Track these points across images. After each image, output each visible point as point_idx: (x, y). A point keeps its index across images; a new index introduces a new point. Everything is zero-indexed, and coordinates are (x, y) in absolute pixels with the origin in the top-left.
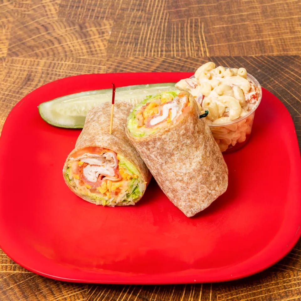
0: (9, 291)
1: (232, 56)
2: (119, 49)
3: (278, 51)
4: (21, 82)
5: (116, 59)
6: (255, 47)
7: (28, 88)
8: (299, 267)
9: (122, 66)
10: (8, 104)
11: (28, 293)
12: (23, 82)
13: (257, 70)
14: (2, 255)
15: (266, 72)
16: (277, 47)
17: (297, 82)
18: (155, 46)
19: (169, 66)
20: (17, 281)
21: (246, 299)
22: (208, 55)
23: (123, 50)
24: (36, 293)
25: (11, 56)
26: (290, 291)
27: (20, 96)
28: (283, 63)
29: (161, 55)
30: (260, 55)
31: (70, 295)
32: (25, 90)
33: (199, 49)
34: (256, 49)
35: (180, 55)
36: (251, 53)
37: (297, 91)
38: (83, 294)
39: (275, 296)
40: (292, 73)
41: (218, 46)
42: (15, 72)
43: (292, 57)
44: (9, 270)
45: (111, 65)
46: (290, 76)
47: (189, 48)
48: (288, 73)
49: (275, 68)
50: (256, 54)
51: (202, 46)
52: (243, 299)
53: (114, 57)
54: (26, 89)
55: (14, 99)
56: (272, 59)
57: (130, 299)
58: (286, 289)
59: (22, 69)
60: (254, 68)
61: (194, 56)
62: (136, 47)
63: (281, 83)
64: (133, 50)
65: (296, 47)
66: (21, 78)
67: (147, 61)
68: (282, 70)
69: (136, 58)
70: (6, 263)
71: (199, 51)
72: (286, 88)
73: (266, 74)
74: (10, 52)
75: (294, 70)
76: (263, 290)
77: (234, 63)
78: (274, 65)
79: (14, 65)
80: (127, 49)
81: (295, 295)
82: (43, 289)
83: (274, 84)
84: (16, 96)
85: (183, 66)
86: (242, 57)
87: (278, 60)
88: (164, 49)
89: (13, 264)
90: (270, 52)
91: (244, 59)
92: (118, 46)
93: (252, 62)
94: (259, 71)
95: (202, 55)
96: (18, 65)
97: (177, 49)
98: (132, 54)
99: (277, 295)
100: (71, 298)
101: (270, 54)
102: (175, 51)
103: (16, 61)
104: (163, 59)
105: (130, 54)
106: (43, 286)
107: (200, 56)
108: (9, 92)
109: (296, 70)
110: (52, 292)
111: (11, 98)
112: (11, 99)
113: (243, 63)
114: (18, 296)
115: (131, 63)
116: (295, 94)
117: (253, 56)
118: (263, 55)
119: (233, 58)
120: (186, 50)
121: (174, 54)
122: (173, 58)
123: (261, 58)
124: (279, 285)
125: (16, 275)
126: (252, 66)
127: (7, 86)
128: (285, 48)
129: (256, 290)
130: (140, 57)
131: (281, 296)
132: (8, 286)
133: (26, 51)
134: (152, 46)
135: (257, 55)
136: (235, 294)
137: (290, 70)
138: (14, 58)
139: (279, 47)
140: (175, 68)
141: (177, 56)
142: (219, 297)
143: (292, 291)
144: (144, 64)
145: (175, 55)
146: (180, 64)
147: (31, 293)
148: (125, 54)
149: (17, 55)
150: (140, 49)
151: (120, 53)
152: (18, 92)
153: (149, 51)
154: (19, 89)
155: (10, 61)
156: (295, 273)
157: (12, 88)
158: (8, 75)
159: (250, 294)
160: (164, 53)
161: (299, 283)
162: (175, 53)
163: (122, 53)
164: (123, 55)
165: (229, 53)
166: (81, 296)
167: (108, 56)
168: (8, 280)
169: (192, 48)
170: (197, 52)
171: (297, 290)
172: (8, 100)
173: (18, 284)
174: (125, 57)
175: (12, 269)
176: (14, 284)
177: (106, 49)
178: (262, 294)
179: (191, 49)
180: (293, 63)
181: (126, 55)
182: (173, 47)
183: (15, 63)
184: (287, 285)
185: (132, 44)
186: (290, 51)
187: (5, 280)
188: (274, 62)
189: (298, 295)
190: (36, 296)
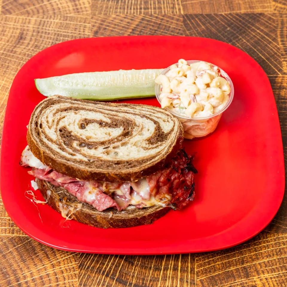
0: (9, 254)
1: (204, 14)
2: (102, 7)
3: (245, 8)
4: (14, 40)
5: (99, 17)
6: (224, 5)
7: (21, 46)
8: (268, 229)
9: (105, 24)
10: (3, 63)
11: (25, 256)
12: (16, 41)
13: (227, 28)
14: (2, 217)
15: (235, 30)
16: (244, 4)
17: (263, 41)
18: (134, 3)
19: (147, 24)
20: (16, 244)
21: (221, 262)
22: (182, 12)
23: (105, 8)
24: (33, 257)
25: (5, 14)
26: (260, 254)
27: (14, 55)
28: (250, 20)
29: (140, 12)
30: (229, 12)
31: (63, 259)
32: (18, 49)
33: (174, 6)
34: (225, 6)
35: (157, 12)
36: (221, 11)
37: (263, 50)
38: (75, 257)
39: (247, 258)
40: (258, 31)
41: (192, 3)
42: (9, 31)
43: (258, 15)
44: (8, 233)
45: (96, 23)
46: (256, 34)
47: (165, 5)
48: (255, 31)
49: (243, 26)
50: (225, 11)
51: (176, 3)
52: (219, 262)
53: (98, 14)
54: (19, 47)
55: (9, 58)
56: (240, 17)
57: (117, 262)
58: (256, 251)
59: (15, 27)
60: (224, 26)
61: (170, 14)
62: (117, 5)
63: (248, 41)
64: (115, 7)
65: (261, 5)
66: (14, 36)
67: (128, 18)
68: (249, 28)
69: (117, 15)
70: (5, 226)
71: (174, 8)
72: (253, 46)
73: (235, 32)
74: (3, 10)
75: (260, 28)
76: (236, 253)
77: (206, 20)
78: (242, 23)
79: (8, 23)
80: (109, 7)
81: (264, 258)
82: (39, 253)
83: (242, 43)
84: (10, 55)
85: (160, 24)
86: (213, 15)
87: (245, 17)
88: (143, 6)
89: (12, 227)
90: (238, 10)
91: (215, 16)
92: (101, 3)
93: (222, 20)
94: (228, 29)
95: (176, 12)
96: (11, 23)
97: (154, 6)
98: (114, 11)
99: (248, 257)
100: (65, 261)
101: (238, 12)
102: (152, 8)
103: (9, 19)
104: (142, 17)
105: (112, 12)
106: (39, 250)
107: (175, 13)
108: (4, 51)
109: (262, 28)
110: (47, 255)
111: (5, 56)
112: (6, 58)
113: (214, 21)
114: (17, 259)
115: (113, 21)
116: (261, 52)
117: (223, 14)
118: (232, 12)
119: (205, 15)
120: (163, 8)
121: (151, 12)
122: (151, 15)
123: (229, 16)
124: (250, 247)
125: (14, 238)
126: (222, 24)
127: (2, 45)
128: (251, 5)
129: (230, 253)
130: (121, 15)
131: (252, 259)
132: (7, 249)
133: (18, 9)
134: (132, 3)
135: (226, 13)
136: (211, 257)
137: (256, 28)
138: (8, 16)
139: (246, 5)
140: (153, 26)
141: (154, 13)
142: (197, 260)
143: (261, 253)
144: (125, 22)
145: (153, 13)
146: (158, 22)
147: (29, 257)
148: (107, 11)
149: (10, 13)
150: (121, 7)
151: (103, 10)
152: (12, 50)
153: (129, 8)
154: (13, 48)
155: (4, 20)
156: (264, 235)
157: (7, 47)
158: (3, 33)
159: (224, 256)
160: (143, 10)
161: (268, 245)
162: (153, 10)
163: (105, 11)
164: (106, 12)
165: (201, 11)
166: (73, 259)
167: (93, 14)
168: (7, 243)
169: (168, 5)
170: (172, 9)
171: (267, 252)
172: (3, 59)
173: (16, 247)
174: (108, 15)
175: (11, 232)
176: (12, 248)
177: (90, 6)
178: (235, 257)
179: (167, 7)
180: (258, 21)
181: (108, 13)
182: (151, 5)
183: (8, 21)
184: (257, 248)
185: (113, 1)
186: (256, 9)
187: (5, 243)
188: (241, 20)
189: (267, 257)
190: (33, 259)
